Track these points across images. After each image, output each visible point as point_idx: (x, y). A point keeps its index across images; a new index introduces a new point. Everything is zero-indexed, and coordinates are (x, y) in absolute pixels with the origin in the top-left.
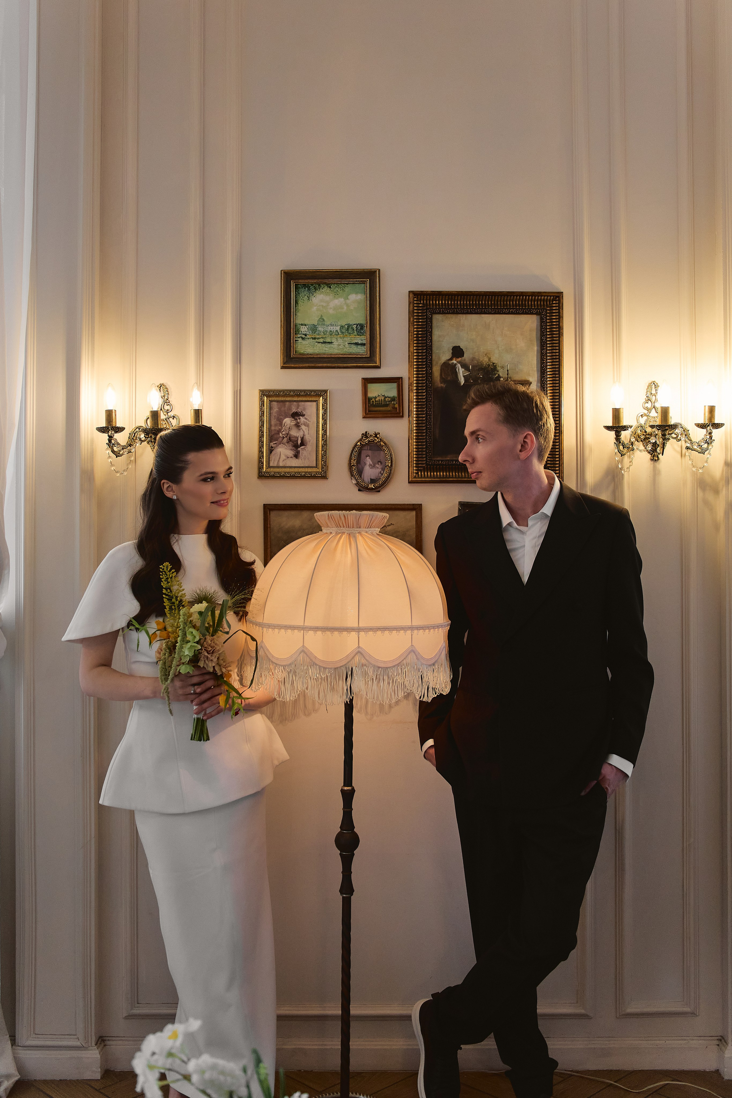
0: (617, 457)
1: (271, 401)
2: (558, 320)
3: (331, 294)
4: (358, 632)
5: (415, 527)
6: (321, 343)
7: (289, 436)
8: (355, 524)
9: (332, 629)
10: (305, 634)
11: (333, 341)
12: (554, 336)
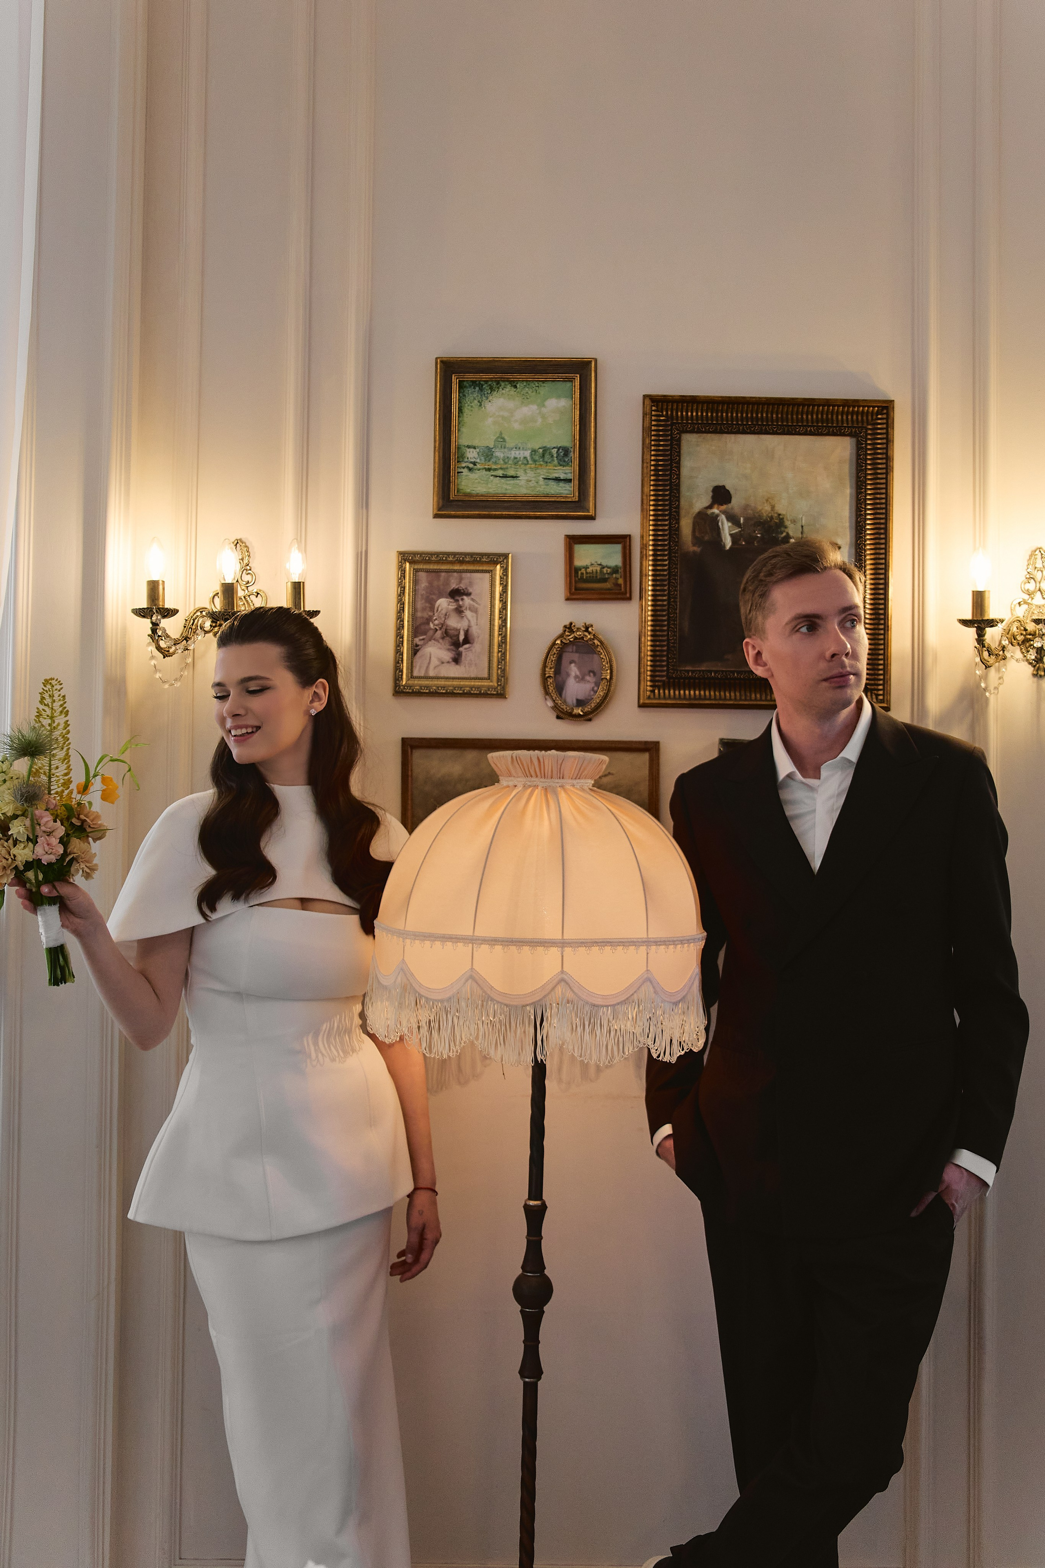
0: (979, 670)
1: (416, 571)
2: (885, 446)
3: (517, 398)
4: (562, 947)
5: (647, 778)
6: (500, 477)
7: (444, 627)
8: (555, 772)
9: (520, 942)
10: (475, 949)
11: (519, 474)
12: (879, 471)
